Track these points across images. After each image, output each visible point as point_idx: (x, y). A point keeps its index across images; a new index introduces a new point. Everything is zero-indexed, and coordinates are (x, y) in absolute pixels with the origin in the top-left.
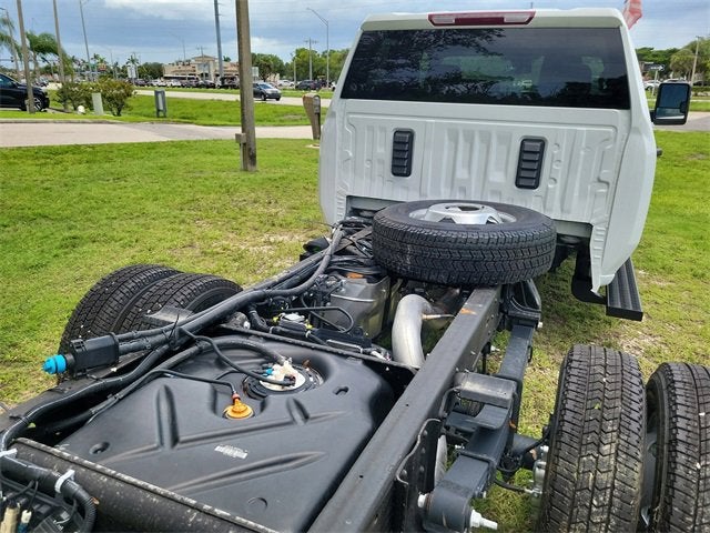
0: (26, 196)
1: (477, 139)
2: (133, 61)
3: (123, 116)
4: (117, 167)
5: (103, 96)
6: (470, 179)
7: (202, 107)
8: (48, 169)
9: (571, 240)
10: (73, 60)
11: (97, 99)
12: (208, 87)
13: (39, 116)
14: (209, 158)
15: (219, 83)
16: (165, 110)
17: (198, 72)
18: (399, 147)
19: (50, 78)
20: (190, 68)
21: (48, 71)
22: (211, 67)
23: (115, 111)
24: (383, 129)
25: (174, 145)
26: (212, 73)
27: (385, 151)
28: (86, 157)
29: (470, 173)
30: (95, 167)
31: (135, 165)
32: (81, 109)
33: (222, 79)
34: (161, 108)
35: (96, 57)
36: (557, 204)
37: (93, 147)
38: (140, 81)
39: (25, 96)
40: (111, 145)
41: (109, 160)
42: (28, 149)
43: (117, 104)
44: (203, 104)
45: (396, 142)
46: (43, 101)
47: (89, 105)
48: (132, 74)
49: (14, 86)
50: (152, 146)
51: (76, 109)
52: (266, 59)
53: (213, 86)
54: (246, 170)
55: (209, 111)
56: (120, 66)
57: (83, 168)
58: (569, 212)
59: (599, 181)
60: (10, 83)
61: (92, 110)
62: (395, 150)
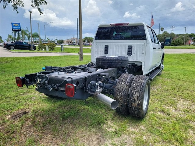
0: (32, 65)
1: (117, 46)
2: (56, 39)
3: (53, 51)
4: (51, 60)
5: (49, 47)
6: (119, 54)
7: (73, 50)
8: (36, 61)
9: (139, 66)
10: (42, 39)
11: (47, 47)
12: (75, 45)
13: (34, 51)
14: (72, 59)
15: (77, 44)
16: (63, 50)
17: (72, 42)
18: (106, 48)
19: (36, 44)
20: (70, 41)
21: (35, 42)
22: (76, 40)
23: (51, 50)
24: (103, 45)
25: (65, 56)
26: (76, 42)
27: (103, 49)
28: (44, 58)
29: (119, 53)
30: (46, 60)
31: (56, 60)
32: (43, 50)
33: (78, 43)
34: (62, 49)
35: (47, 39)
36: (135, 58)
37: (46, 57)
38: (58, 44)
39: (31, 47)
40: (50, 56)
41: (49, 59)
42: (32, 57)
43: (52, 48)
44: (73, 49)
45: (105, 48)
46: (35, 48)
47: (45, 49)
48: (56, 42)
49: (28, 45)
50: (59, 56)
51: (42, 50)
52: (89, 38)
53: (76, 45)
54: (80, 60)
55: (74, 51)
56: (53, 41)
57: (44, 60)
58: (137, 60)
59: (142, 53)
60: (27, 44)
61: (46, 50)
62: (105, 49)
